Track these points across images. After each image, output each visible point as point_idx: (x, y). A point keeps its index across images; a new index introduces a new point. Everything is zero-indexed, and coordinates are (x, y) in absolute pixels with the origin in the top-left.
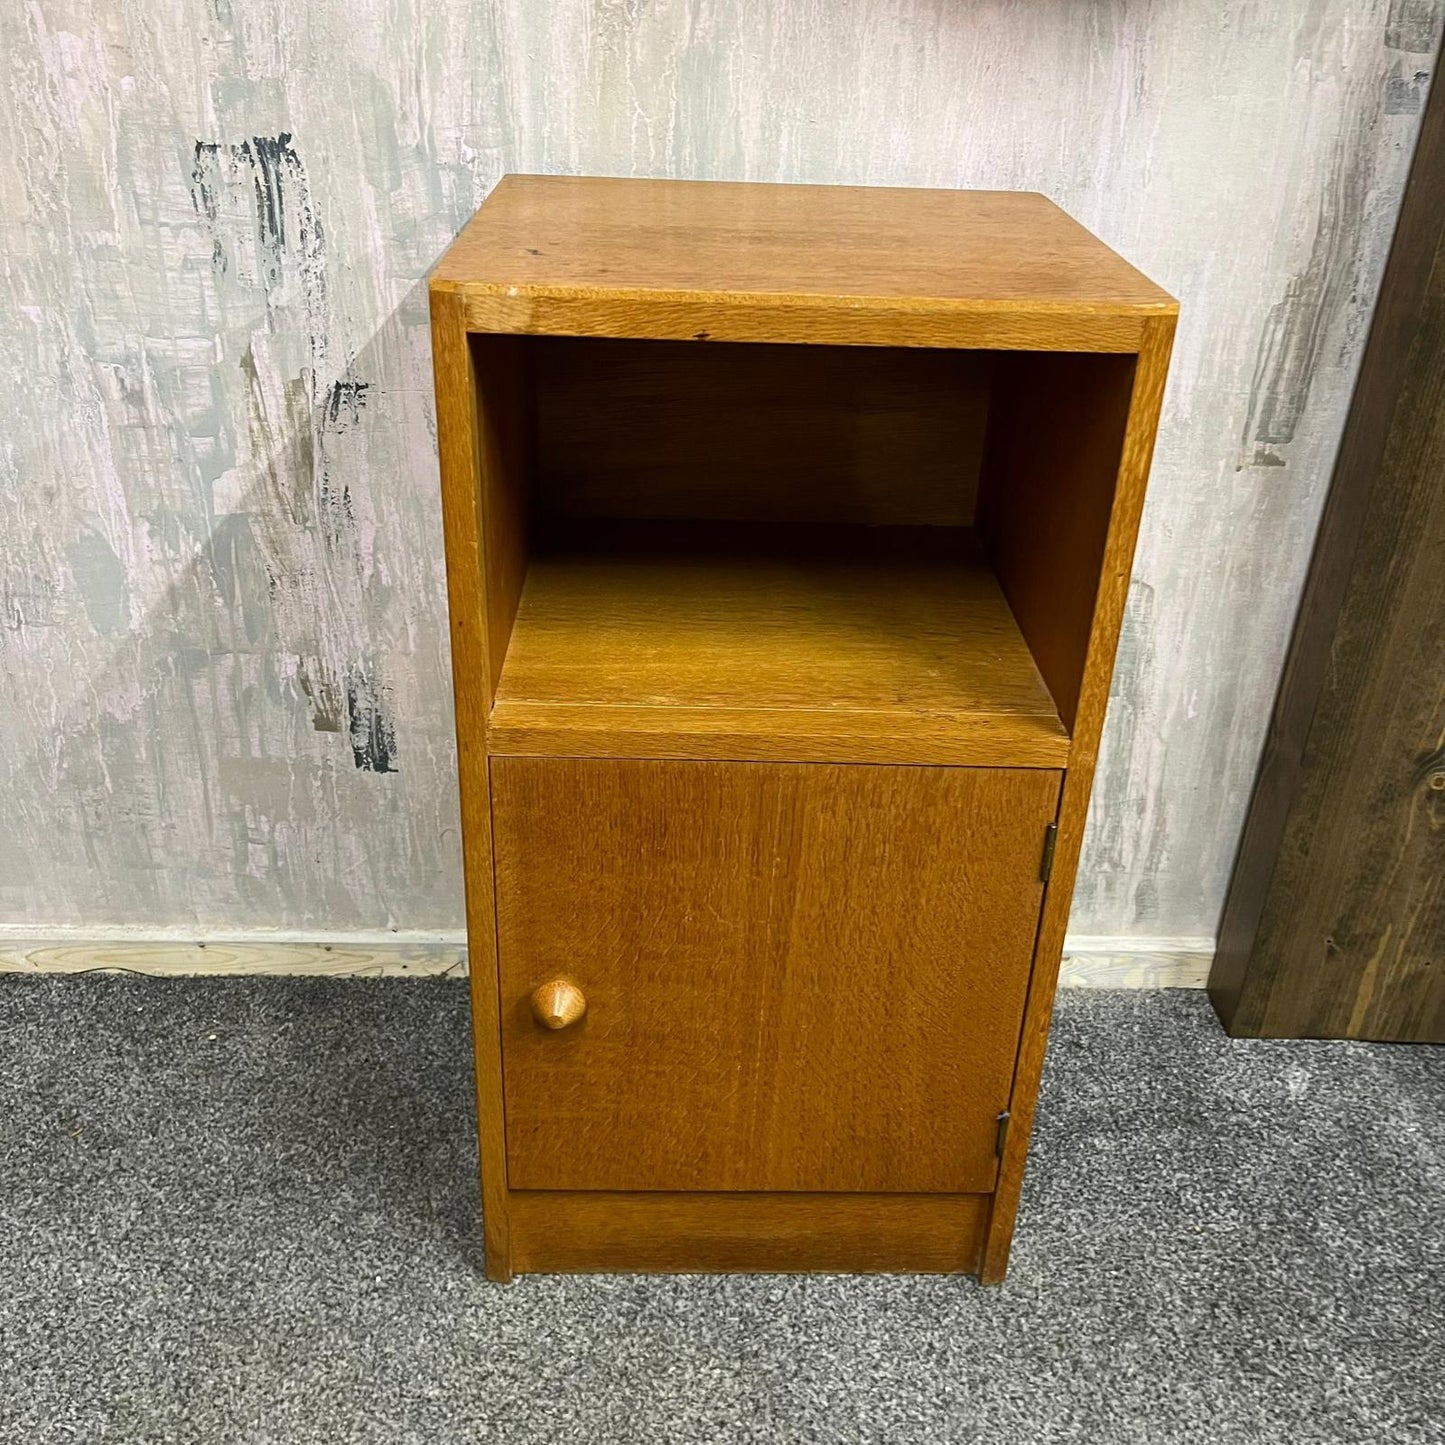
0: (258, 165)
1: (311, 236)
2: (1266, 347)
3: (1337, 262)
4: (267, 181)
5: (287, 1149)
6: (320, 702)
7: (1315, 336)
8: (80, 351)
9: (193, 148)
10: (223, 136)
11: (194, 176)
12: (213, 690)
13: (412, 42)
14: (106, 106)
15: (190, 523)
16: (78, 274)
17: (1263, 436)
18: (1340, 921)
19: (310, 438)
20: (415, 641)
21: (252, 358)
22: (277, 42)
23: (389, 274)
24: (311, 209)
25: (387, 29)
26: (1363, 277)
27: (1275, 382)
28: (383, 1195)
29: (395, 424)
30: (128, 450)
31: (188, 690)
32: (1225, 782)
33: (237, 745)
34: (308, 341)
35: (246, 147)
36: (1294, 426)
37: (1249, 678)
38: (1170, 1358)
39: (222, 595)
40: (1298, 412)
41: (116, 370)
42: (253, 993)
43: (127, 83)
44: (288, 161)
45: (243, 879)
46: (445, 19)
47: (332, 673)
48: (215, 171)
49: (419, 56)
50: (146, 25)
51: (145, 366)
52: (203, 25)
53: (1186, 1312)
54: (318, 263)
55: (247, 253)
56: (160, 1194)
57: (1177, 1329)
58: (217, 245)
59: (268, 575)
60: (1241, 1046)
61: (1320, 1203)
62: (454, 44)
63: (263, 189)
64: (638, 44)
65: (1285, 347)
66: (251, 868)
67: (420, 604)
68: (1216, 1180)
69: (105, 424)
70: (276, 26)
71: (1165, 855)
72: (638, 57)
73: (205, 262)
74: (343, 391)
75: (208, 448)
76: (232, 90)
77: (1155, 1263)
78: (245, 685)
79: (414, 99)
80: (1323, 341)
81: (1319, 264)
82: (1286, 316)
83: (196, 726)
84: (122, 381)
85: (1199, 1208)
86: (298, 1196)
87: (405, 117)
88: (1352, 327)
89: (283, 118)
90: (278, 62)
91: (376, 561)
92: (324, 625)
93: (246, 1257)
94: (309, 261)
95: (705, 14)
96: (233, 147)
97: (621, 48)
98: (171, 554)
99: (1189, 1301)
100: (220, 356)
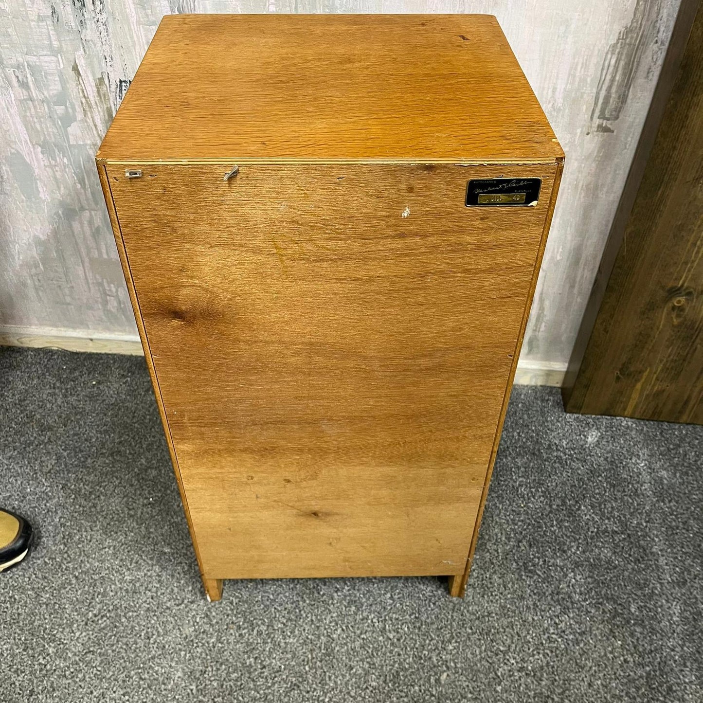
1: (98, 3)
2: (606, 68)
3: (648, 20)
5: (120, 437)
7: (633, 61)
12: (82, 227)
15: (60, 148)
17: (602, 116)
18: (624, 364)
19: (111, 107)
21: (77, 66)
23: (139, 23)
26: (662, 29)
27: (610, 87)
28: (158, 461)
30: (25, 111)
31: (71, 226)
32: (576, 291)
33: (96, 253)
34: (103, 58)
36: (619, 111)
37: (590, 241)
38: (493, 563)
39: (80, 183)
40: (622, 103)
41: (14, 71)
42: (114, 363)
45: (108, 312)
51: (27, 70)
53: (506, 543)
54: (102, 17)
55: (68, 12)
56: (65, 454)
57: (499, 551)
58: (53, 8)
60: (570, 418)
61: (584, 497)
65: (616, 68)
66: (109, 307)
68: (538, 483)
69: (13, 99)
71: (543, 324)
73: (48, 17)
74: (123, 84)
75: (62, 112)
77: (498, 520)
78: (96, 225)
80: (638, 65)
81: (637, 22)
82: (618, 50)
83: (76, 243)
84: (17, 77)
85: (526, 496)
86: (122, 459)
88: (655, 57)
93: (97, 485)
94: (99, 16)
98: (53, 162)
99: (509, 539)
100: (62, 66)
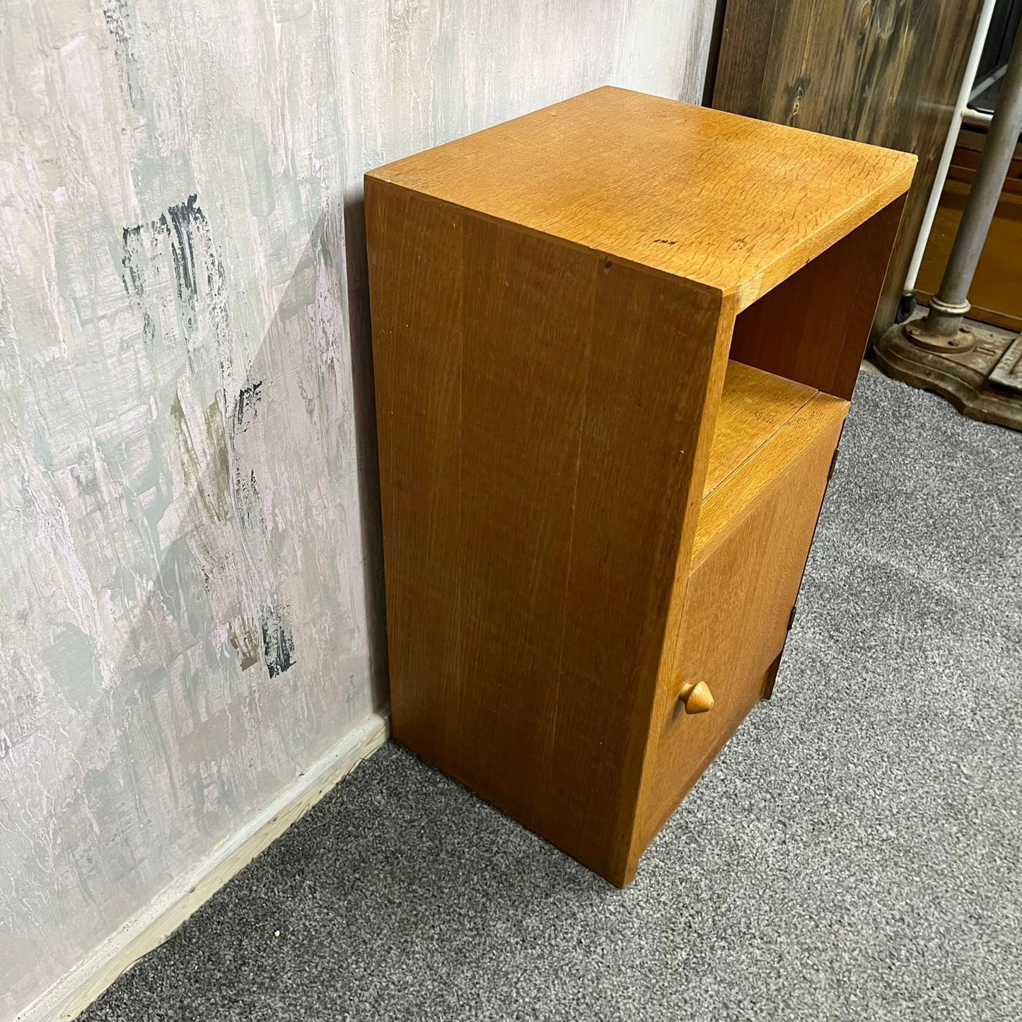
0: (173, 232)
1: (216, 278)
4: (181, 243)
6: (244, 648)
8: (38, 470)
9: (120, 237)
10: (144, 216)
11: (123, 262)
12: (170, 693)
13: (278, 84)
14: (41, 224)
15: (141, 569)
16: (31, 399)
19: (225, 446)
20: (301, 561)
21: (179, 402)
22: (181, 115)
23: (271, 284)
24: (215, 254)
25: (260, 77)
29: (280, 404)
30: (88, 536)
31: (152, 706)
33: (191, 723)
34: (218, 367)
35: (163, 219)
39: (171, 612)
41: (72, 470)
43: (59, 195)
44: (196, 219)
45: (203, 820)
46: (299, 57)
47: (250, 621)
48: (140, 250)
49: (283, 94)
50: (71, 131)
52: (121, 116)
54: (221, 298)
55: (169, 316)
58: (146, 317)
59: (203, 574)
62: (305, 77)
63: (178, 251)
64: (413, 43)
66: (207, 807)
67: (303, 531)
69: (67, 525)
70: (180, 99)
72: (413, 53)
73: (138, 337)
74: (245, 396)
75: (152, 497)
76: (149, 169)
78: (193, 672)
79: (281, 131)
83: (160, 730)
84: (77, 478)
87: (275, 150)
89: (190, 182)
90: (183, 132)
91: (274, 515)
92: (243, 588)
94: (215, 299)
95: (447, 9)
96: (153, 223)
97: (404, 48)
98: (130, 604)
99: (824, 642)
100: (155, 414)
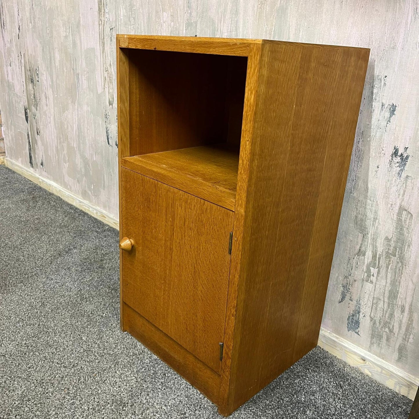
13: (221, 10)
22: (197, 12)
25: (217, 7)
43: (172, 24)
46: (228, 3)
49: (222, 13)
50: (177, 10)
52: (186, 9)
62: (229, 10)
64: (268, 6)
70: (197, 8)
72: (267, 10)
76: (188, 25)
79: (220, 25)
87: (217, 30)
90: (197, 17)
97: (264, 9)
